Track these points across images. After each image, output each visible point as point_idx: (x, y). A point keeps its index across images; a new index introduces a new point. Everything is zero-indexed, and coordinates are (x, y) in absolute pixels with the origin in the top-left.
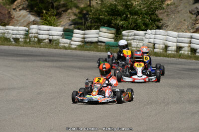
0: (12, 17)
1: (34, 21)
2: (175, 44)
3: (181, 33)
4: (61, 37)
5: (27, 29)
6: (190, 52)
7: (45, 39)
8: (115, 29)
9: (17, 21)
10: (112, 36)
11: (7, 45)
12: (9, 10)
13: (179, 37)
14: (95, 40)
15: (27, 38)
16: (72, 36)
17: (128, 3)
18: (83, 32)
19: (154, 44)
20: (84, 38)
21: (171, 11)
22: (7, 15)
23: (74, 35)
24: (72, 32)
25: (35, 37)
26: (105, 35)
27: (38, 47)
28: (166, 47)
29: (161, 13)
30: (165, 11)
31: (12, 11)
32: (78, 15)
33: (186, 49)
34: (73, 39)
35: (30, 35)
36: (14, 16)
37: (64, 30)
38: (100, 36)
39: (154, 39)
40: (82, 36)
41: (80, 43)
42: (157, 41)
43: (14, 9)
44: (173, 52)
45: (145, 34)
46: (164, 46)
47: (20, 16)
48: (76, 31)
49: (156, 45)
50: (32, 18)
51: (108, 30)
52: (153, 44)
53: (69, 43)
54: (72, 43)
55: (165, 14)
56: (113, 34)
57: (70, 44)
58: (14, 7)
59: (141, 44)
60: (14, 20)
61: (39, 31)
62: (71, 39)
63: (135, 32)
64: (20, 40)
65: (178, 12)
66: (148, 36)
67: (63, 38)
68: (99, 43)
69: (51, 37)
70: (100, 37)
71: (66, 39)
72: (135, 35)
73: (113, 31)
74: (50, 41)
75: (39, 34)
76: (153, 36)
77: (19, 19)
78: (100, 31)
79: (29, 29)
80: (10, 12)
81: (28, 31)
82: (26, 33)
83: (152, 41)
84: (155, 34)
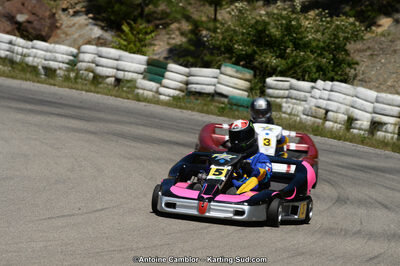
0: (58, 25)
1: (99, 38)
2: (369, 116)
3: (383, 95)
4: (141, 76)
5: (75, 51)
6: (396, 136)
7: (108, 77)
8: (252, 72)
9: (67, 34)
10: (246, 84)
11: (21, 79)
12: (54, 11)
13: (377, 101)
14: (210, 89)
15: (73, 70)
16: (163, 76)
17: (293, 23)
18: (186, 70)
19: (327, 111)
20: (187, 83)
21: (381, 49)
22: (48, 21)
23: (168, 74)
24: (165, 68)
25: (89, 70)
26: (230, 81)
27: (82, 90)
28: (351, 121)
29: (359, 51)
30: (369, 48)
31: (60, 12)
32: (189, 36)
33: (390, 128)
34: (165, 81)
35: (79, 64)
36: (62, 24)
37: (149, 63)
38: (219, 83)
39: (329, 100)
40: (184, 78)
41: (177, 93)
42: (333, 106)
43: (64, 10)
44: (362, 132)
45: (313, 88)
46: (346, 117)
47: (74, 25)
48: (172, 66)
49: (330, 113)
50: (97, 32)
51: (237, 71)
52: (324, 111)
53: (154, 89)
54: (162, 90)
55: (368, 53)
56: (246, 80)
57: (157, 92)
58: (64, 6)
59: (300, 108)
60: (59, 31)
61: (98, 59)
62: (160, 83)
63: (294, 82)
64: (58, 72)
65: (395, 51)
66: (316, 93)
67: (144, 78)
68: (216, 98)
69: (120, 74)
70: (218, 85)
71: (150, 80)
72: (291, 88)
73: (249, 74)
74: (118, 81)
75: (97, 65)
76: (326, 94)
77: (70, 31)
78: (221, 73)
79: (80, 52)
80: (54, 14)
81: (75, 56)
82: (70, 60)
83: (323, 103)
84: (331, 91)
